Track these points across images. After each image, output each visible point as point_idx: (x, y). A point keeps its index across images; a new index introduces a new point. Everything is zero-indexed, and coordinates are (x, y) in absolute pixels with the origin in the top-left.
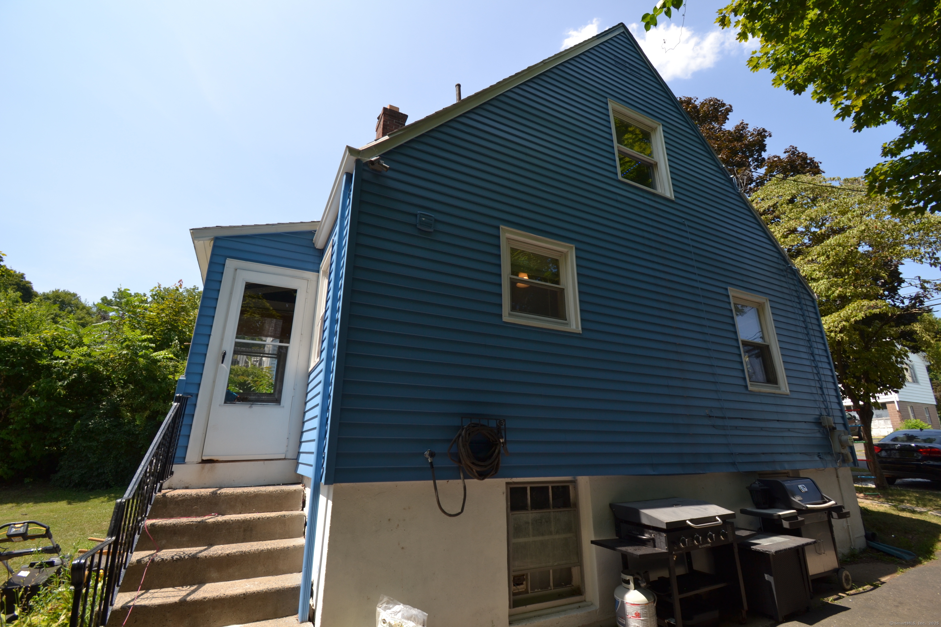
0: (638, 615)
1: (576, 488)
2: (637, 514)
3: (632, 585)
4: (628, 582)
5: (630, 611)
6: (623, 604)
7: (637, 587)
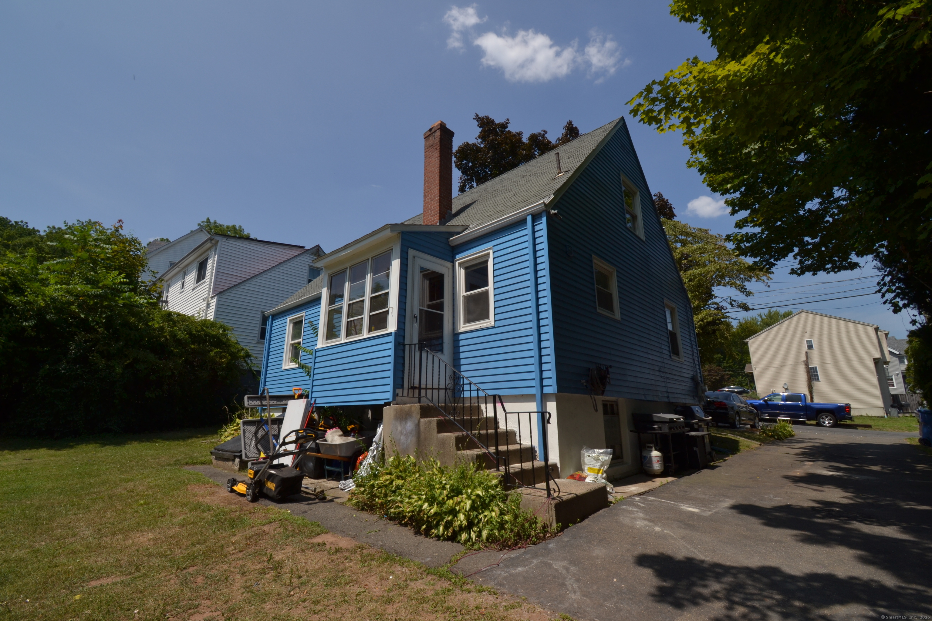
0: (658, 461)
1: (617, 405)
2: (651, 416)
3: (654, 448)
4: (652, 447)
5: (654, 460)
6: (651, 457)
7: (656, 450)
